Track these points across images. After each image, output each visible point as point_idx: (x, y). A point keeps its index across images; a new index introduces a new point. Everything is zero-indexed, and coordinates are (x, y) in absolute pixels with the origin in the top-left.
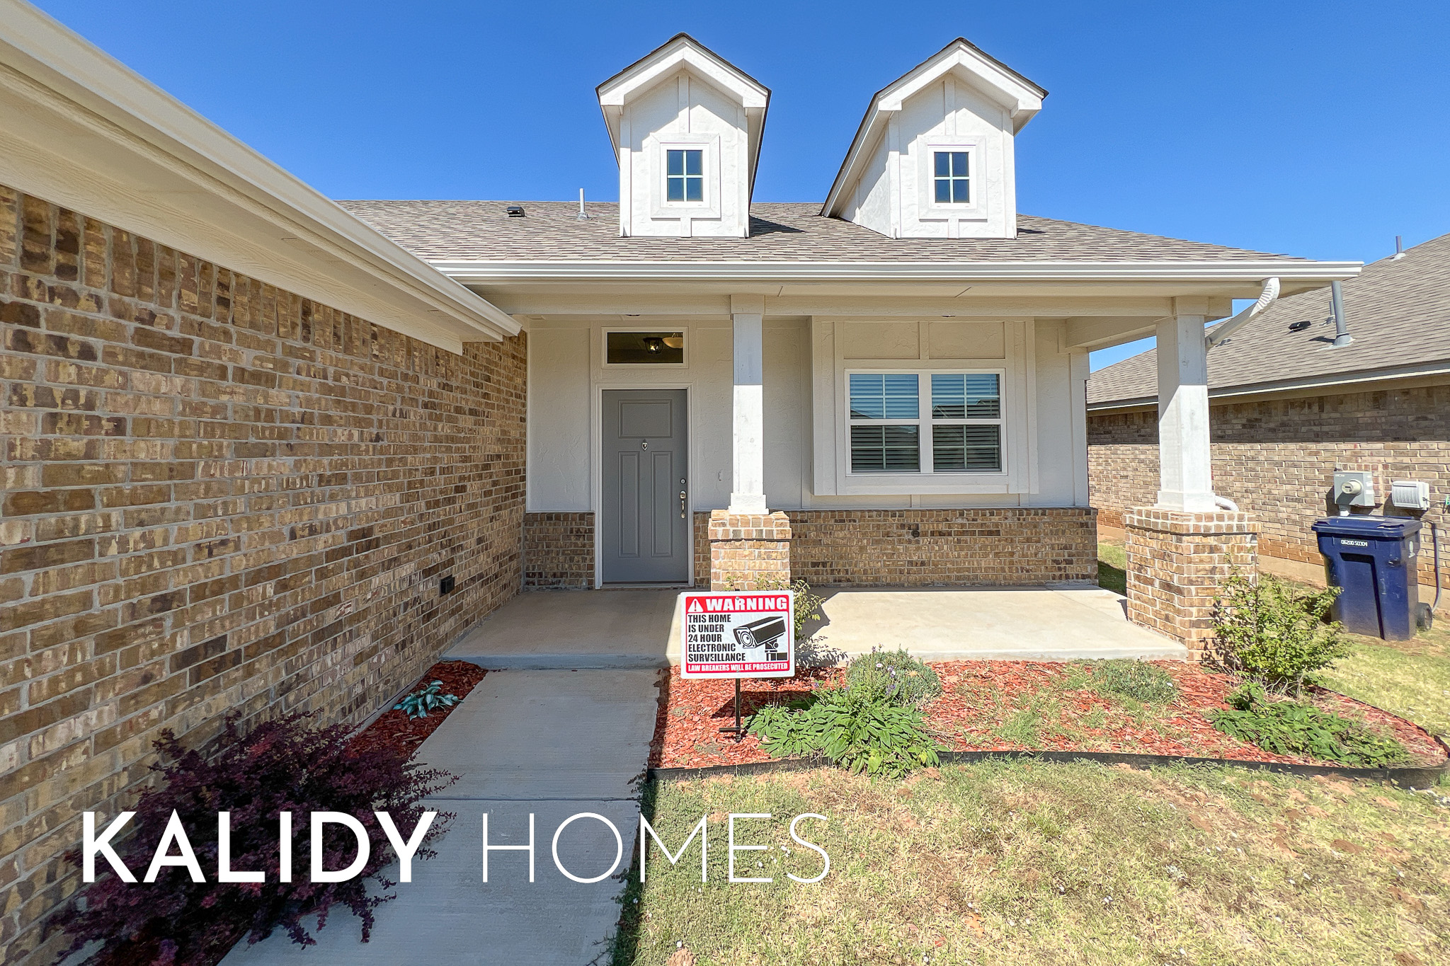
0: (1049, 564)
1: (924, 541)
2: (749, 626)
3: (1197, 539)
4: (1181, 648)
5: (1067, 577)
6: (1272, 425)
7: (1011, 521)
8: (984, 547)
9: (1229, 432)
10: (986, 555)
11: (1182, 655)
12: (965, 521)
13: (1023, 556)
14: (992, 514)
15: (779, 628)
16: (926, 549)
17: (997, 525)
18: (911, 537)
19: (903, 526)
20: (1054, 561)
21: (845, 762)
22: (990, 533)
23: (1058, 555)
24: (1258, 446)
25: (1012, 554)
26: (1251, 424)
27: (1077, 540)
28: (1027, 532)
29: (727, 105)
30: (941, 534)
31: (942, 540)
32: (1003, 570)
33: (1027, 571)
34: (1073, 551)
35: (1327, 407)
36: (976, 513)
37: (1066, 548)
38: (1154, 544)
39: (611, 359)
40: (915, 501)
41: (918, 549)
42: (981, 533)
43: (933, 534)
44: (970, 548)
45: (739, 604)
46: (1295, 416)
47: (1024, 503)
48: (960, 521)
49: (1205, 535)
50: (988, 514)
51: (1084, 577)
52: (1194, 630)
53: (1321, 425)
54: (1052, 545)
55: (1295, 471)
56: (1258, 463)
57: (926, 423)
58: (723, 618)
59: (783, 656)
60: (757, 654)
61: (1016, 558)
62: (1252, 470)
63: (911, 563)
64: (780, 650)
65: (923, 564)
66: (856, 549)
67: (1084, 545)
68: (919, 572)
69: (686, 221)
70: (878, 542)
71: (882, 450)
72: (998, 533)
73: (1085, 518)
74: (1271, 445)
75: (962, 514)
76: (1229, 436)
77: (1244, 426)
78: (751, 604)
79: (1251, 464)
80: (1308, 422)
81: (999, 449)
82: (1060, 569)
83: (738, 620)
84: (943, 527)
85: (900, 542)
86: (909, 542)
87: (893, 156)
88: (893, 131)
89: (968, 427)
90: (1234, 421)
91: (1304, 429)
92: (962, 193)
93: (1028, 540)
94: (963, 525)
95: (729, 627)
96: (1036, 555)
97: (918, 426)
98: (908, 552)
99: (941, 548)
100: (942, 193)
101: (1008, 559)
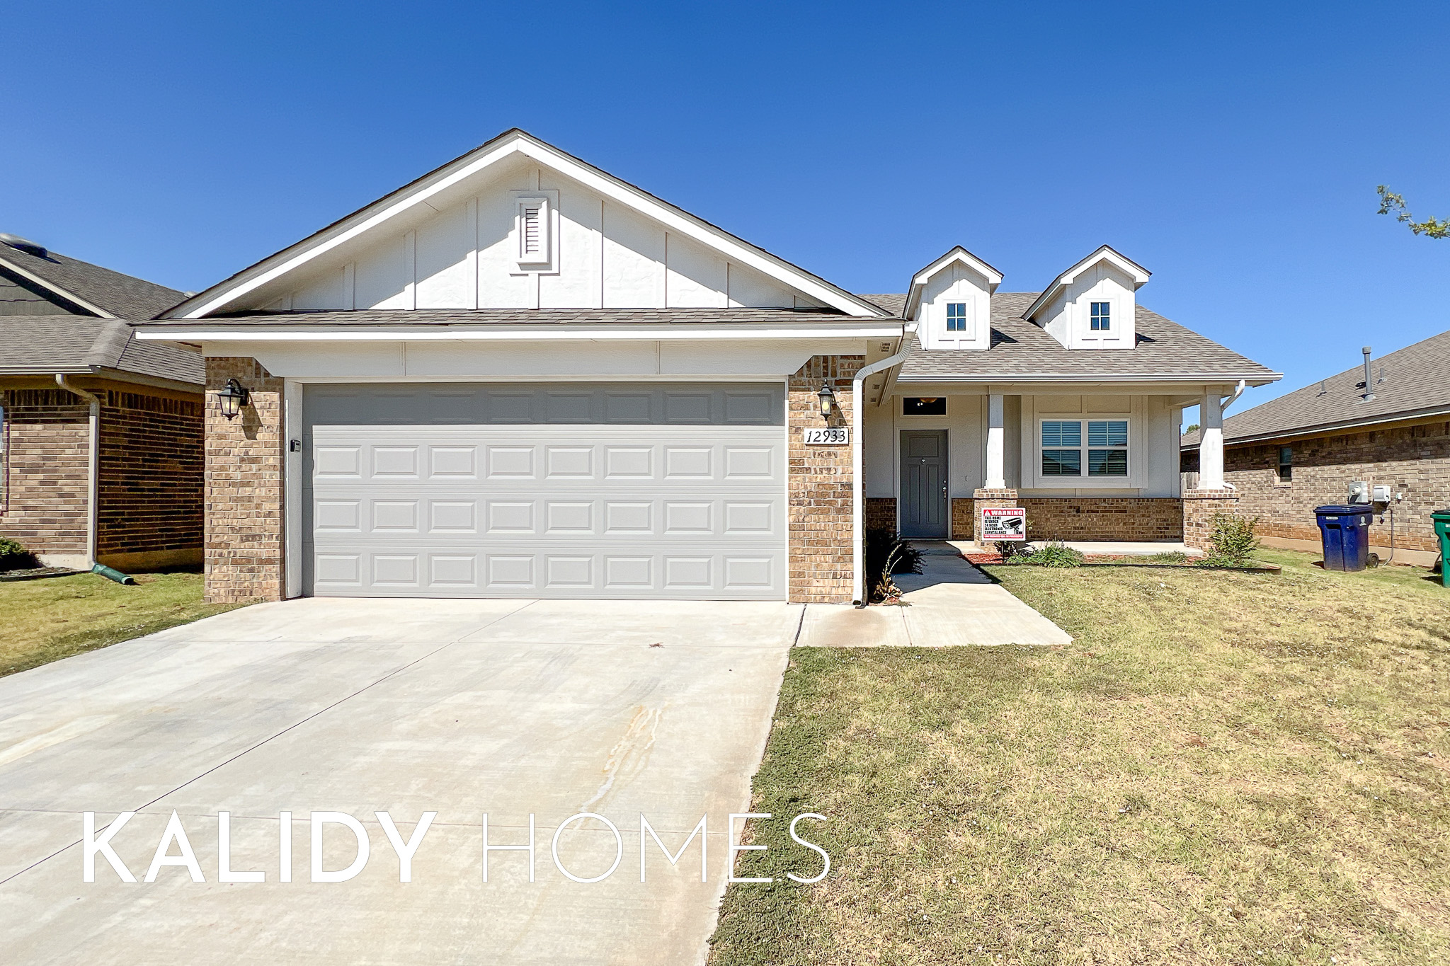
0: (1155, 529)
1: (1083, 515)
2: (1008, 521)
3: (1210, 501)
4: (1201, 551)
5: (1165, 537)
6: (1324, 454)
7: (1134, 505)
8: (1117, 520)
9: (1302, 459)
10: (1118, 524)
11: (1200, 555)
12: (1106, 505)
13: (1140, 525)
14: (1122, 501)
15: (1020, 522)
16: (1083, 520)
17: (1125, 507)
18: (1075, 513)
19: (1071, 507)
20: (1158, 528)
21: (1046, 565)
22: (1121, 512)
23: (1160, 524)
24: (1317, 468)
25: (1133, 524)
26: (1313, 454)
27: (1172, 516)
28: (1142, 512)
29: (980, 280)
30: (1093, 512)
31: (1093, 515)
32: (1128, 532)
33: (1142, 533)
34: (1169, 522)
35: (1350, 442)
36: (1113, 499)
37: (1165, 521)
38: (1194, 506)
39: (905, 413)
40: (1078, 493)
41: (1079, 520)
42: (1116, 512)
43: (1088, 512)
44: (1109, 520)
45: (1004, 513)
46: (1335, 448)
47: (1142, 495)
48: (1104, 505)
49: (1214, 499)
50: (1120, 501)
51: (1175, 537)
52: (1207, 543)
53: (1346, 453)
54: (1157, 519)
55: (1334, 483)
56: (1317, 480)
57: (1085, 448)
58: (998, 518)
59: (1021, 533)
60: (1011, 532)
61: (1135, 526)
62: (1314, 485)
63: (1075, 528)
64: (1020, 530)
65: (1082, 528)
66: (1044, 520)
67: (1176, 519)
68: (1080, 533)
69: (957, 341)
70: (1056, 516)
71: (1059, 464)
72: (1125, 512)
73: (1176, 504)
74: (1322, 467)
75: (1105, 501)
76: (1302, 462)
77: (1310, 455)
78: (1009, 513)
79: (1313, 481)
80: (1341, 452)
81: (1126, 464)
82: (1161, 532)
83: (1004, 519)
84: (1093, 508)
85: (1069, 516)
86: (1074, 516)
87: (1068, 305)
88: (1068, 292)
89: (1109, 451)
90: (1305, 452)
91: (1339, 456)
92: (1106, 325)
93: (1143, 516)
94: (1105, 507)
95: (1000, 521)
96: (1147, 524)
97: (1080, 451)
98: (1072, 522)
99: (1092, 520)
100: (1094, 325)
101: (1131, 526)
